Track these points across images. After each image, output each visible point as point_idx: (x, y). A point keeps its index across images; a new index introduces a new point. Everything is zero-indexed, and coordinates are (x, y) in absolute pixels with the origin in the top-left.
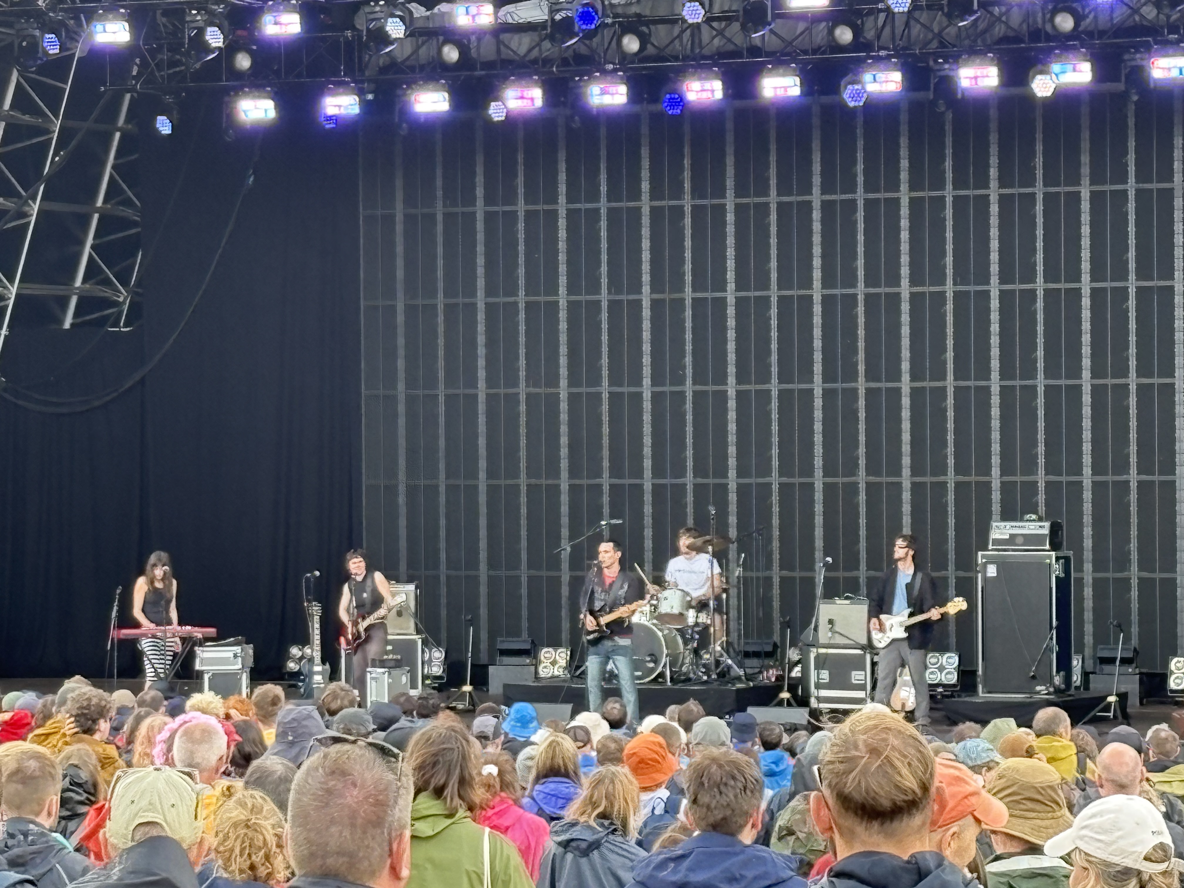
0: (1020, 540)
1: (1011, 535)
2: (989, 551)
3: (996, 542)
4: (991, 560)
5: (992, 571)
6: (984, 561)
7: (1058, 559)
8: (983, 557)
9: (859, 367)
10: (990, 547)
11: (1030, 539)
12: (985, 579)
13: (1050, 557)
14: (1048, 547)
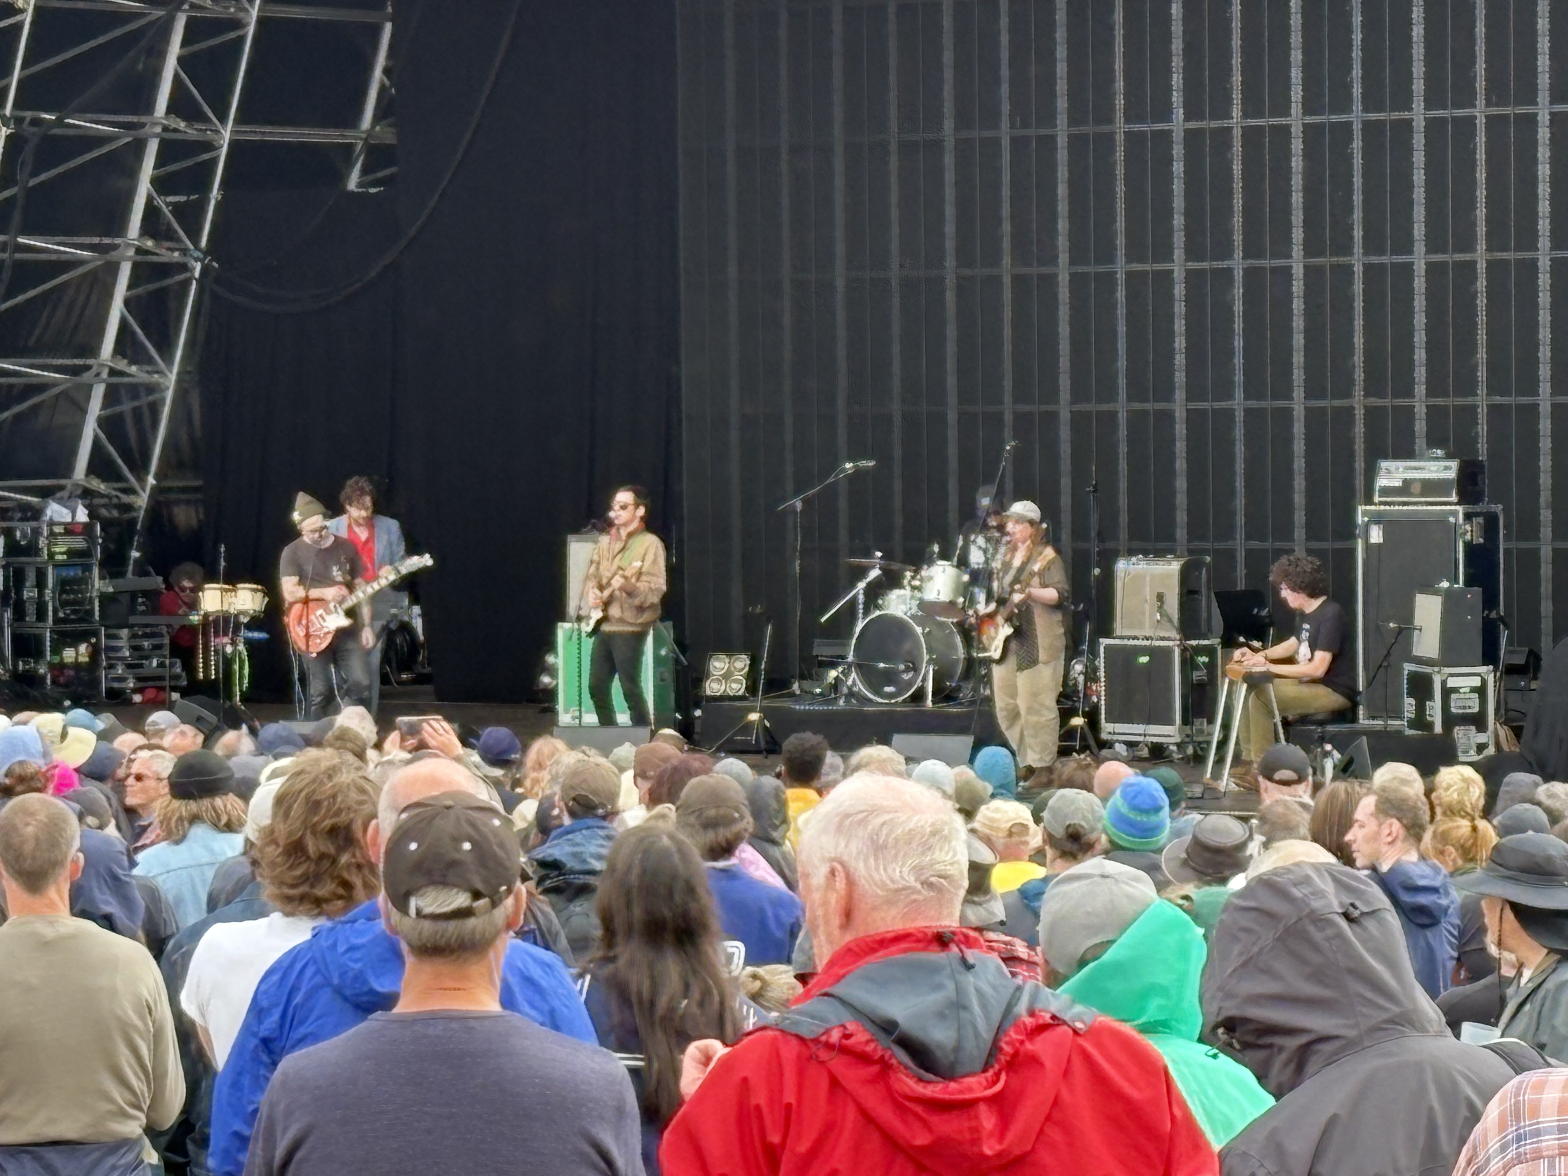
0: (1416, 488)
1: (1406, 482)
2: (1375, 504)
3: (1386, 491)
4: (1376, 519)
5: (1376, 535)
6: (1366, 519)
7: (1468, 517)
8: (1365, 513)
9: (1355, 233)
10: (1377, 499)
11: (1431, 487)
12: (1368, 547)
13: (1454, 514)
14: (1454, 498)
